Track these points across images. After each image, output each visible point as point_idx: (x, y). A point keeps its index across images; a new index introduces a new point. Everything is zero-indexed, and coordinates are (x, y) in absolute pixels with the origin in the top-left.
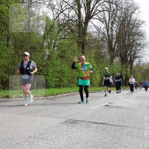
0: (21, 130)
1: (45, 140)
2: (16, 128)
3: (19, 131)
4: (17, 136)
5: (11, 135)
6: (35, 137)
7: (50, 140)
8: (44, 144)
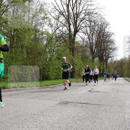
0: (29, 109)
1: (44, 117)
2: (25, 108)
3: (27, 110)
4: (25, 114)
5: (21, 113)
6: (38, 115)
7: (48, 116)
8: (44, 119)
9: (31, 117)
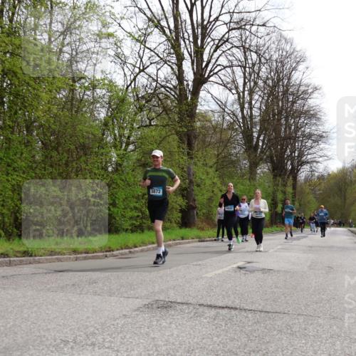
0: (47, 326)
1: (96, 349)
2: (35, 322)
3: (43, 329)
4: (35, 341)
5: (22, 338)
6: (75, 343)
7: (108, 348)
9: (52, 352)
